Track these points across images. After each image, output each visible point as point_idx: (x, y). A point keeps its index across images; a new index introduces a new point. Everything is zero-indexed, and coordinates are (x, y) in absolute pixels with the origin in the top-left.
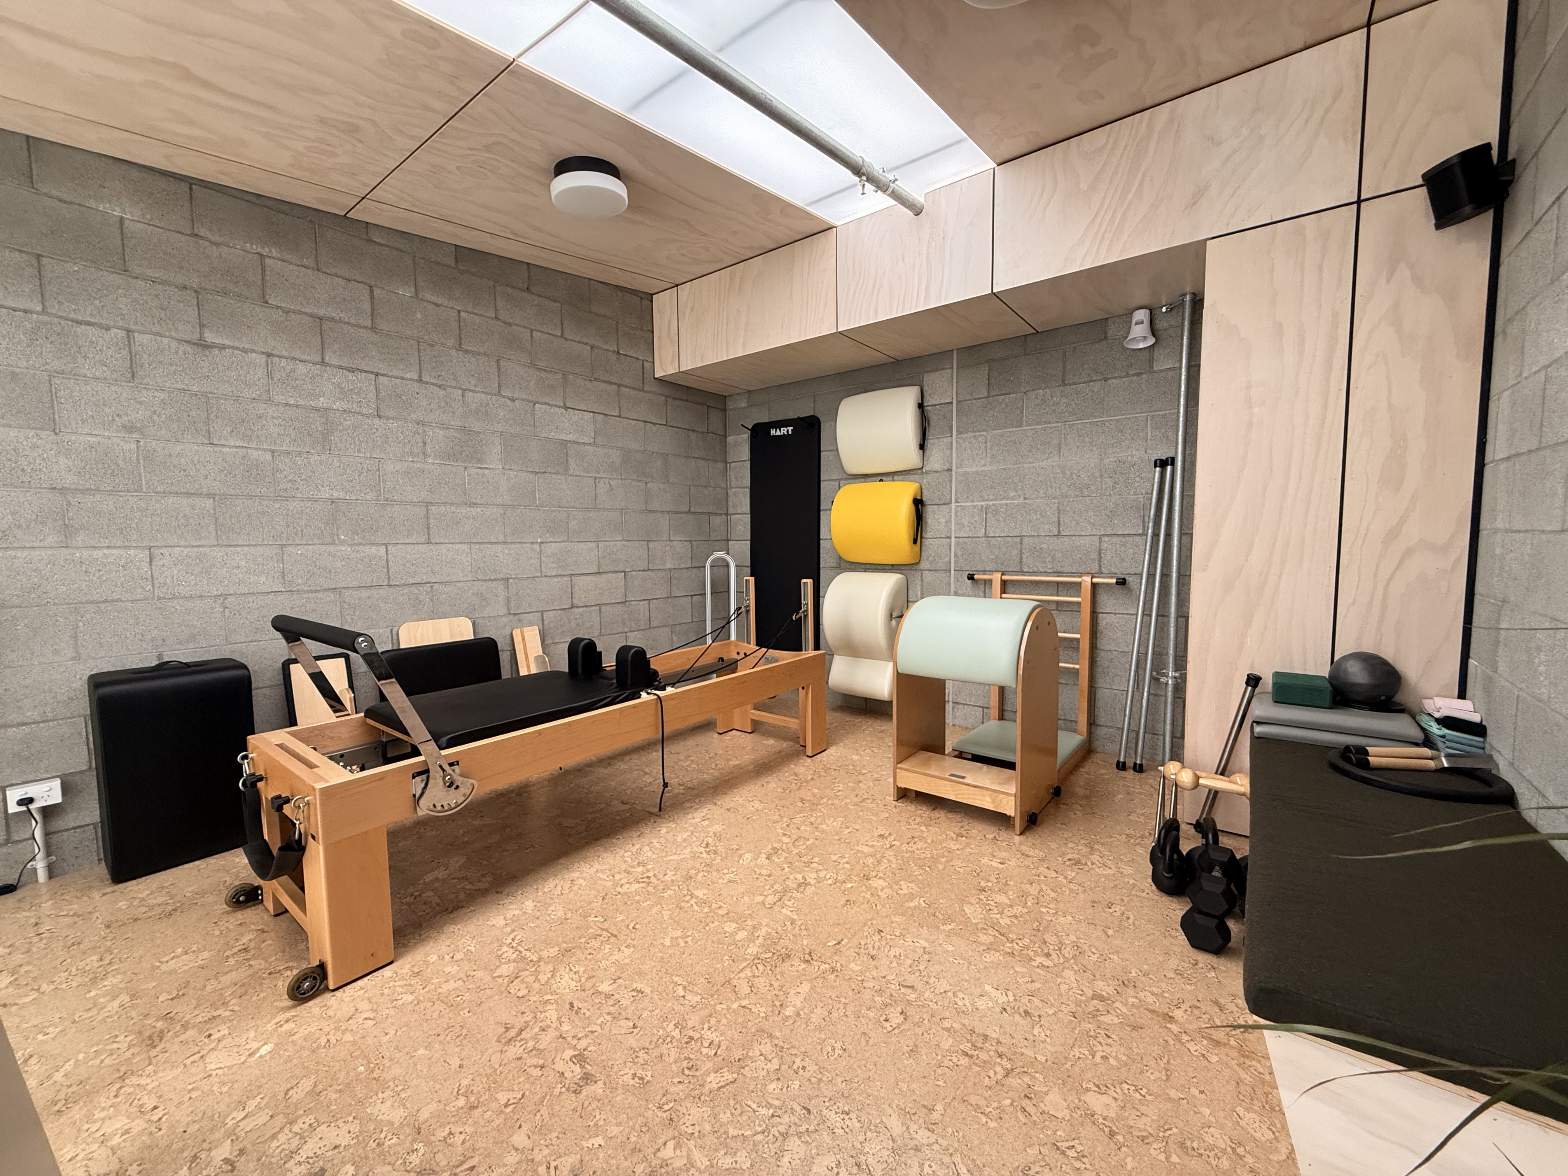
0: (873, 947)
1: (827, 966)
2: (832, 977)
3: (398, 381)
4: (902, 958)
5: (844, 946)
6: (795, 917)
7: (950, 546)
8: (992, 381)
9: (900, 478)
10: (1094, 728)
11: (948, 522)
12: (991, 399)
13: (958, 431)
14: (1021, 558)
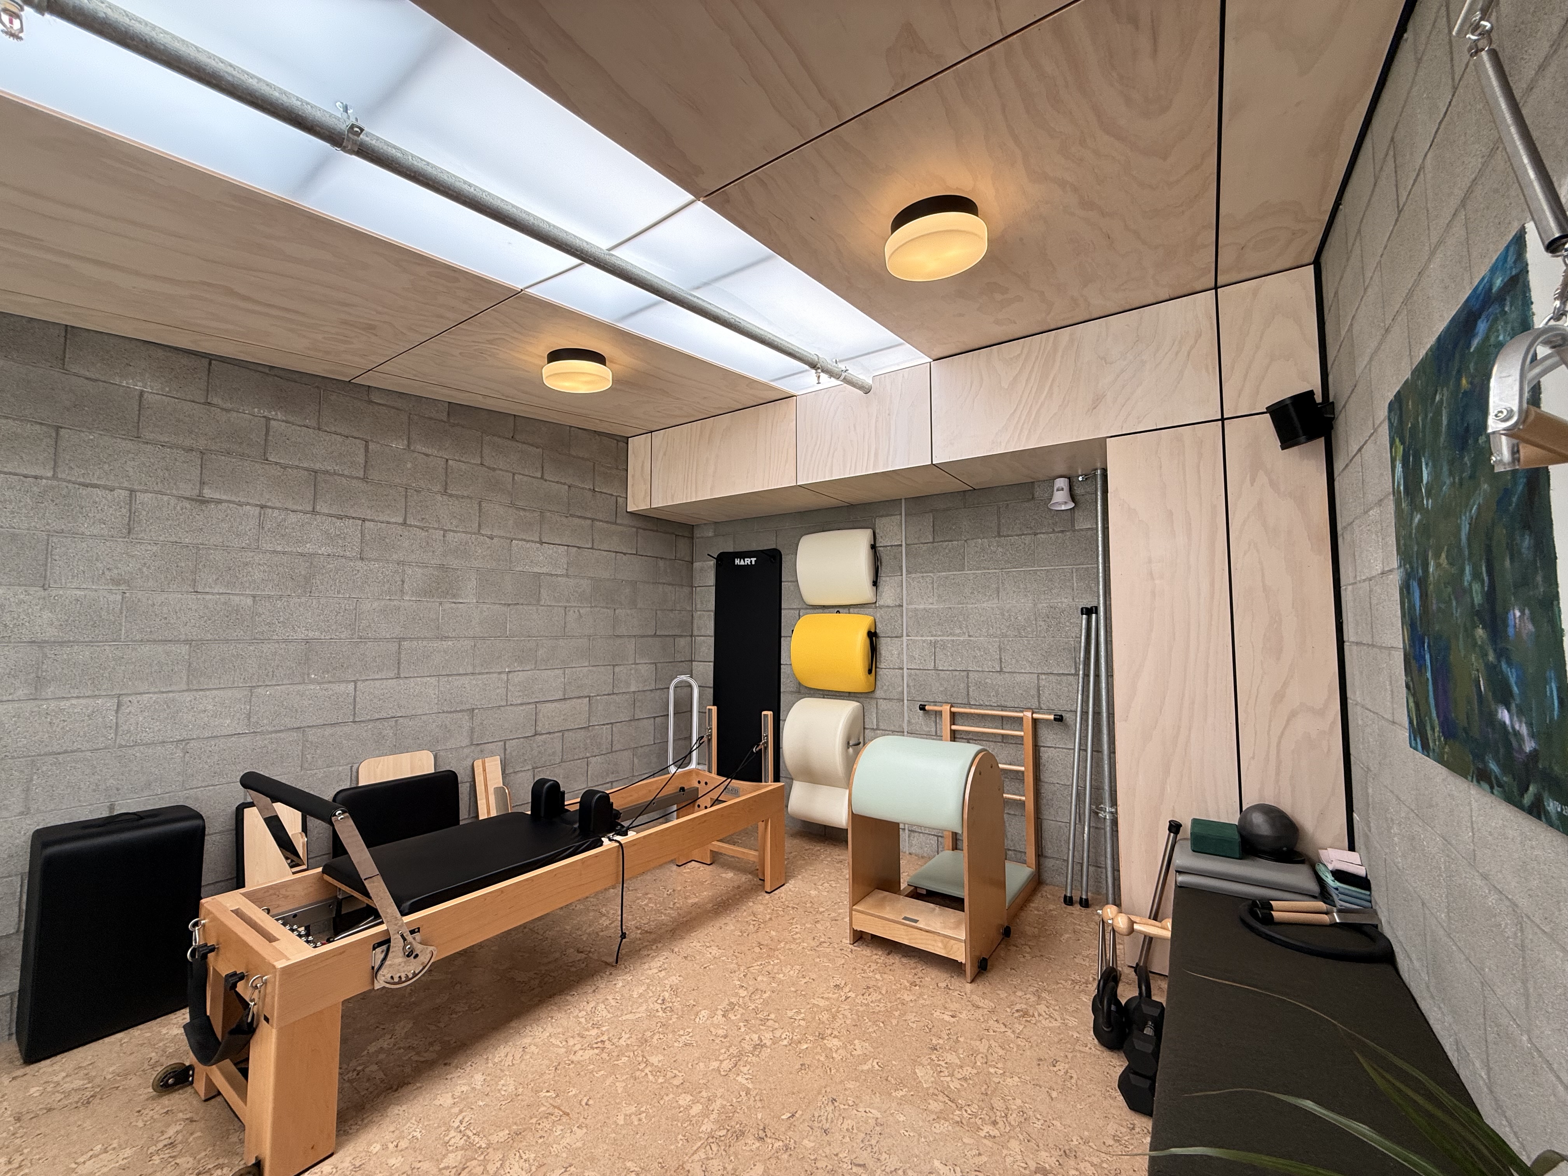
0: (827, 1119)
1: (781, 1143)
2: (785, 1156)
3: (384, 525)
4: (855, 1131)
5: (798, 1119)
6: (750, 1086)
7: (903, 677)
8: (937, 528)
9: (856, 610)
10: (1042, 860)
11: (900, 654)
12: (936, 544)
13: (907, 571)
14: (968, 692)
